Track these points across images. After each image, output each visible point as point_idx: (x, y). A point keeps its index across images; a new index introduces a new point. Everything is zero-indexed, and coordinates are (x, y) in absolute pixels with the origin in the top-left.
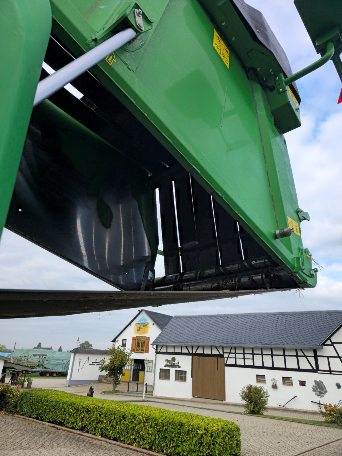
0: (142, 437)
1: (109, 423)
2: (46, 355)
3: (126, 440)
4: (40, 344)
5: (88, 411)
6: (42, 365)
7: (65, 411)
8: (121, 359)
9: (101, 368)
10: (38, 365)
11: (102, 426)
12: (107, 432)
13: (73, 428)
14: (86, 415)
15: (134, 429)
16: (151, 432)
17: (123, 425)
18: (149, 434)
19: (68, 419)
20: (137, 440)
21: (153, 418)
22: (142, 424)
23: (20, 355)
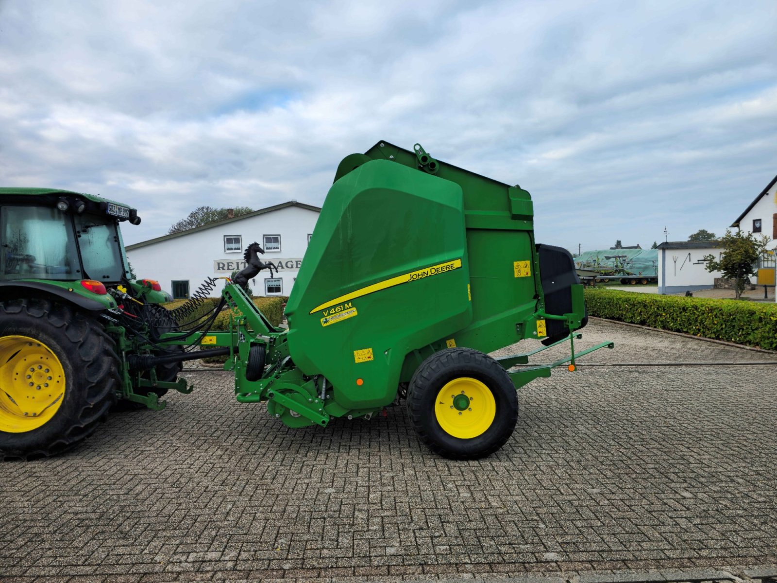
0: (706, 327)
1: (668, 315)
2: (625, 257)
3: (689, 331)
4: (619, 243)
5: (645, 306)
6: (623, 271)
7: (620, 307)
8: (745, 251)
9: (709, 267)
10: (616, 271)
11: (661, 319)
12: (668, 324)
13: (632, 322)
14: (643, 310)
15: (697, 321)
16: (716, 322)
17: (683, 317)
18: (714, 324)
19: (625, 315)
20: (702, 330)
21: (717, 308)
22: (705, 315)
23: (586, 259)
